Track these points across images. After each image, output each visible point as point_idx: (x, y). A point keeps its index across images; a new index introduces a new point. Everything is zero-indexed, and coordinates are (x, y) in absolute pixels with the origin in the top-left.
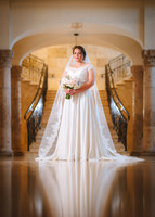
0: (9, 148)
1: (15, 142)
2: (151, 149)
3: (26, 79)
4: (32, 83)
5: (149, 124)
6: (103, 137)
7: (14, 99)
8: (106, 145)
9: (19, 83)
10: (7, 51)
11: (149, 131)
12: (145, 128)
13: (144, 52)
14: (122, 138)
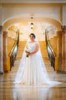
4: (12, 38)
5: (64, 59)
7: (4, 46)
10: (1, 27)
11: (65, 62)
13: (62, 26)
14: (53, 65)
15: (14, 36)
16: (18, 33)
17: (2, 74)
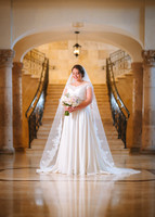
0: (10, 146)
1: (17, 137)
2: (150, 147)
3: (27, 73)
4: (33, 76)
5: (148, 123)
6: (101, 150)
7: (16, 95)
8: (105, 158)
9: (20, 79)
10: (8, 51)
11: (148, 129)
12: (144, 127)
13: (143, 52)
14: (122, 135)
15: (38, 73)
16: (46, 66)
17: (12, 154)
